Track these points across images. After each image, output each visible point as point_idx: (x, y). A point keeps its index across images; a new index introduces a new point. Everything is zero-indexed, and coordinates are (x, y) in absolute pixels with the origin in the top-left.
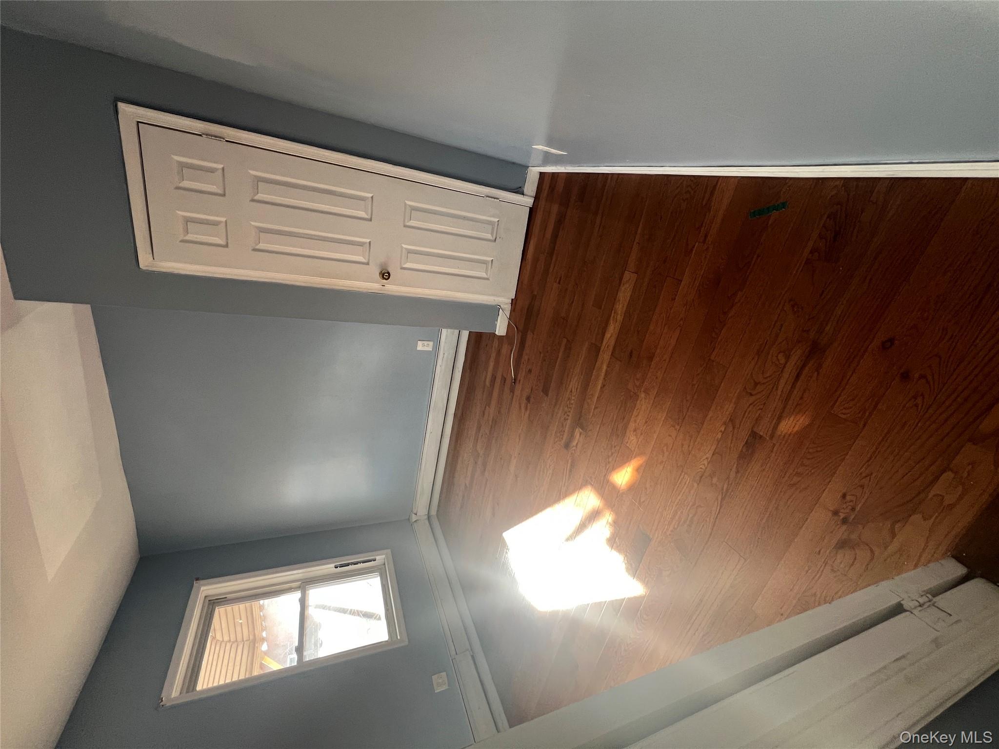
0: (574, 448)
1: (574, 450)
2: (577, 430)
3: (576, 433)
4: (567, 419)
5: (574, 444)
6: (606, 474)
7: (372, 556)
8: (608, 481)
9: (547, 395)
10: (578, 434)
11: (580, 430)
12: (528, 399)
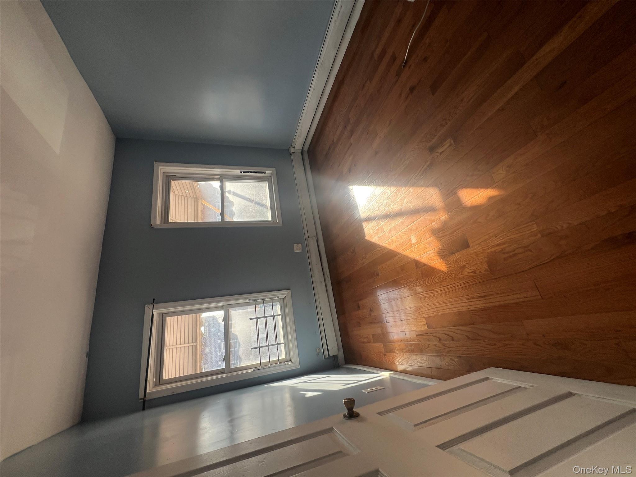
0: (438, 154)
1: (437, 156)
2: (449, 140)
3: (446, 142)
4: (444, 126)
5: (440, 150)
6: (457, 188)
7: (264, 170)
8: (456, 193)
9: (433, 94)
10: (448, 144)
11: (452, 142)
12: (412, 89)
